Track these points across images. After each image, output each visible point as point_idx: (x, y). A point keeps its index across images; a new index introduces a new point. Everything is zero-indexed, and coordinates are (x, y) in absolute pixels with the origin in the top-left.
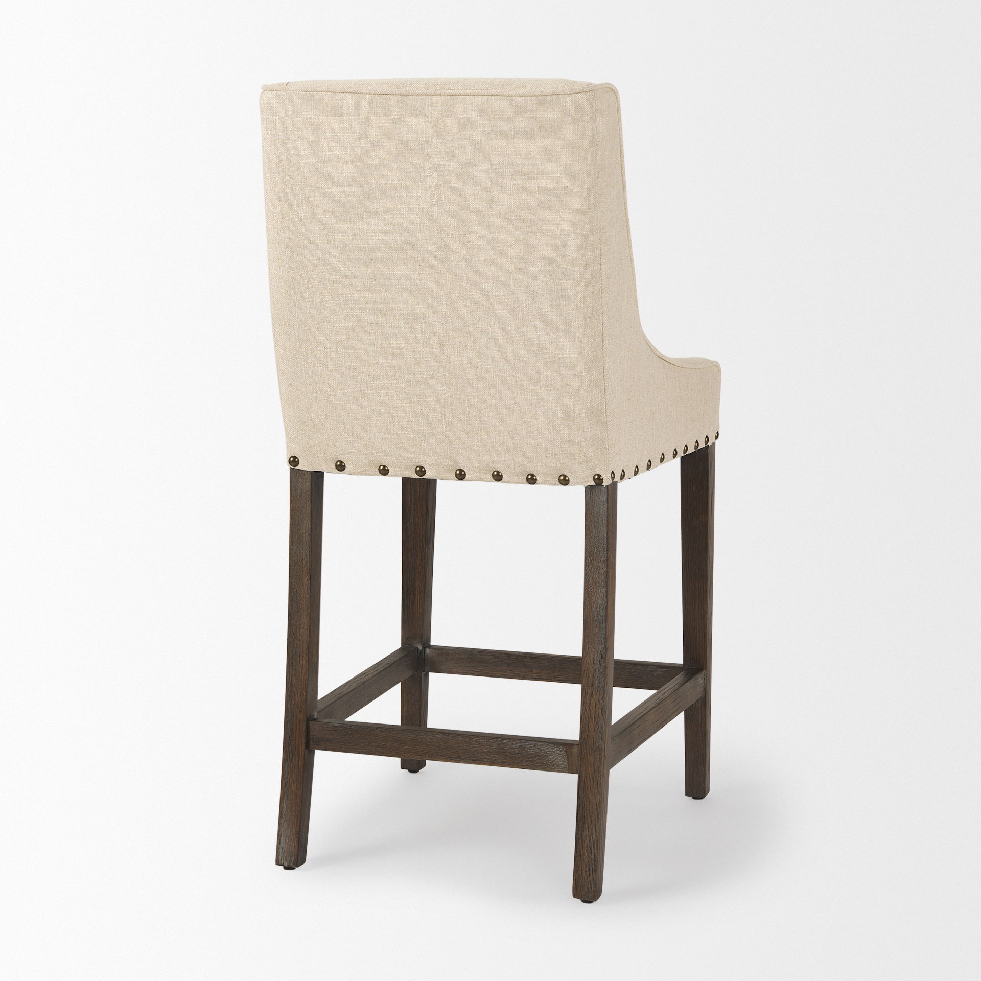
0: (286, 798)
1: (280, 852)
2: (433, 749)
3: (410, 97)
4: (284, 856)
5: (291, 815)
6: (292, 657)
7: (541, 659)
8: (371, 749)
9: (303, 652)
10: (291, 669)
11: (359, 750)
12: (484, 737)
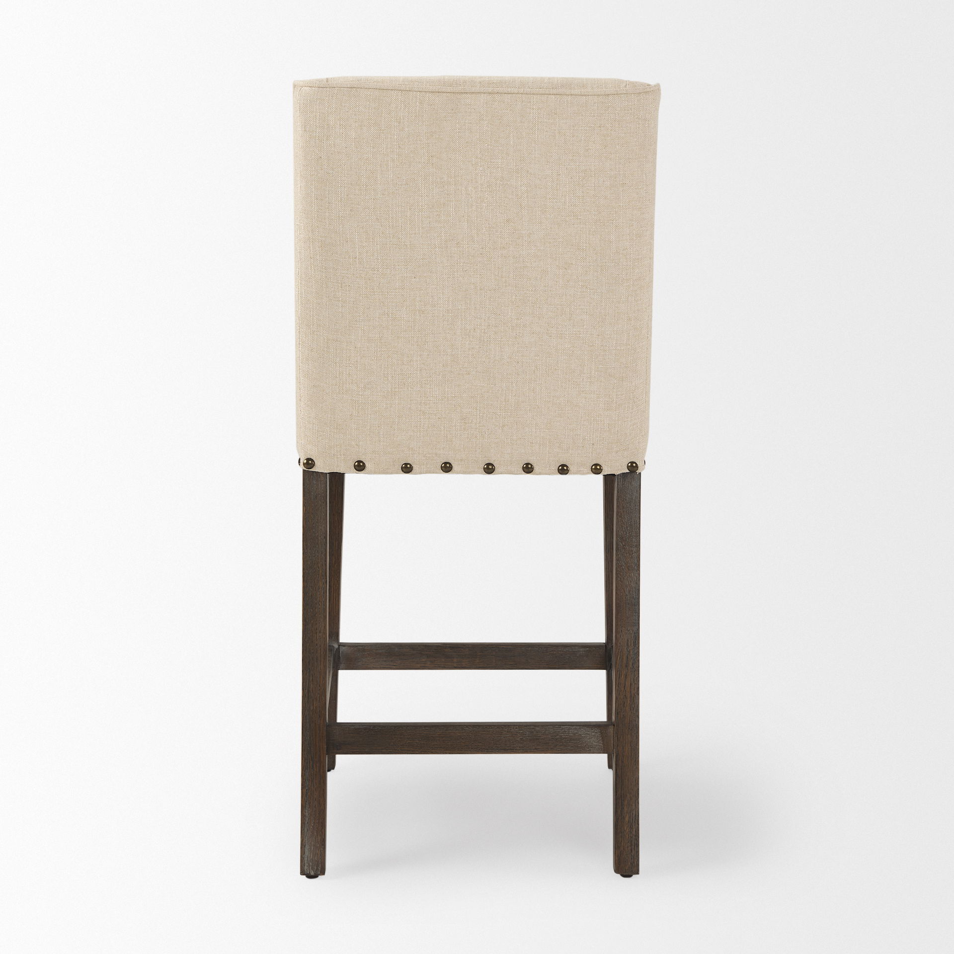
0: (307, 806)
1: (306, 862)
2: (464, 743)
3: (464, 95)
4: (309, 865)
5: (314, 823)
6: (309, 662)
7: (463, 648)
8: (396, 748)
9: (320, 656)
10: (308, 674)
11: (383, 751)
12: (517, 726)
